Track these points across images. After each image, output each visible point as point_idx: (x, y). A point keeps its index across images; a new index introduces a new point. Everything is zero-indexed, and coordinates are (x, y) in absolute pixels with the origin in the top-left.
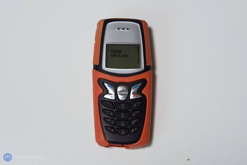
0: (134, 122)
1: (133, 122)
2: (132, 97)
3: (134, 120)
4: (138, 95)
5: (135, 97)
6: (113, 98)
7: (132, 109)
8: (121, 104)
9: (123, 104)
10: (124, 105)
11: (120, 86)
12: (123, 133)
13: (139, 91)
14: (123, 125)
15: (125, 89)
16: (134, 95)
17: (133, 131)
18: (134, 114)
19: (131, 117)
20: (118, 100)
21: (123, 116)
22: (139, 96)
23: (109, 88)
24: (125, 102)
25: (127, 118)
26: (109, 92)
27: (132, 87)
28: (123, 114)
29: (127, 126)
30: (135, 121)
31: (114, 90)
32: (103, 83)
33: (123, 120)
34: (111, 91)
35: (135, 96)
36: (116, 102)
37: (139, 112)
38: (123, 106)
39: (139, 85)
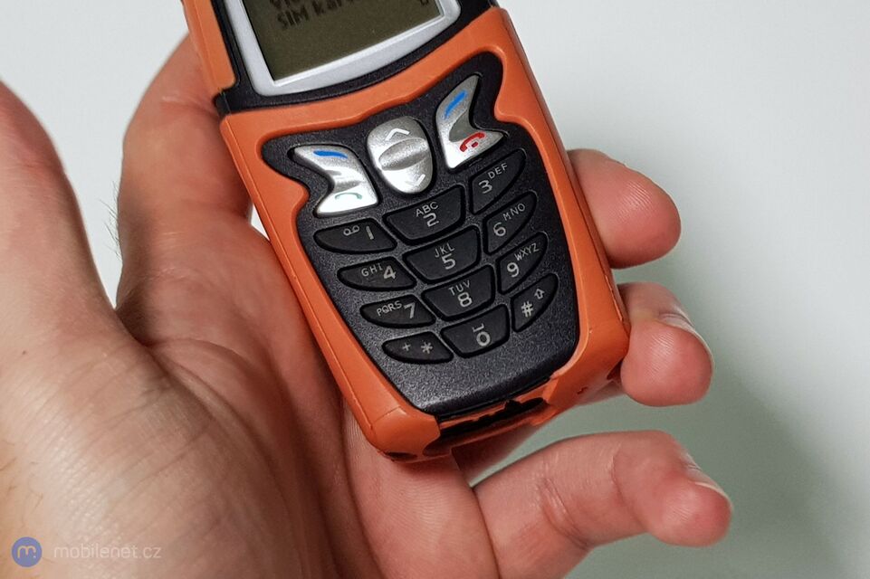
0: (516, 267)
1: (512, 267)
2: (455, 156)
3: (509, 256)
4: (481, 136)
5: (470, 152)
6: (369, 199)
7: (479, 213)
8: (418, 212)
9: (426, 208)
10: (432, 211)
11: (376, 130)
12: (483, 338)
13: (480, 114)
14: (465, 301)
15: (407, 133)
16: (461, 142)
17: (527, 309)
18: (499, 232)
19: (491, 250)
20: (395, 200)
21: (449, 262)
22: (489, 139)
23: (325, 164)
24: (432, 194)
25: (477, 263)
26: (337, 180)
27: (439, 110)
28: (446, 249)
29: (492, 300)
30: (519, 257)
31: (354, 160)
32: (291, 154)
33: (455, 278)
34: (344, 170)
35: (469, 145)
36: (387, 215)
37: (518, 209)
38: (430, 217)
39: (468, 87)
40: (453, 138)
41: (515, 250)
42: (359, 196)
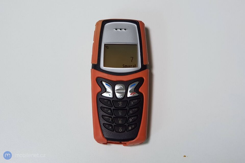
0: (131, 120)
1: (131, 119)
2: (129, 95)
3: (131, 117)
4: (135, 93)
6: (111, 96)
7: (129, 107)
8: (119, 102)
9: (120, 102)
11: (117, 85)
12: (121, 130)
13: (136, 90)
14: (120, 122)
15: (123, 87)
17: (130, 128)
18: (131, 112)
19: (128, 115)
20: (116, 98)
21: (120, 114)
22: (136, 94)
23: (106, 87)
24: (123, 100)
25: (125, 116)
26: (107, 91)
27: (130, 86)
28: (121, 111)
29: (125, 124)
31: (112, 88)
32: (101, 82)
33: (120, 117)
34: (109, 89)
35: (132, 94)
36: (113, 100)
37: (136, 109)
38: (120, 104)
39: (136, 83)
40: (130, 92)
41: (133, 116)
42: (110, 95)
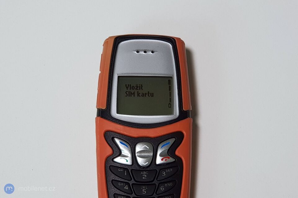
2: (159, 161)
3: (161, 197)
4: (169, 158)
5: (164, 161)
6: (129, 163)
7: (159, 181)
8: (142, 173)
9: (145, 173)
11: (140, 143)
13: (171, 152)
15: (148, 148)
16: (162, 158)
18: (162, 189)
19: (157, 193)
20: (137, 166)
21: (144, 191)
22: (171, 160)
23: (121, 147)
24: (148, 169)
25: (152, 195)
26: (123, 153)
27: (160, 145)
28: (145, 187)
31: (130, 149)
32: (113, 138)
33: (144, 197)
34: (125, 151)
35: (164, 159)
36: (133, 169)
37: (170, 184)
39: (171, 141)
40: (161, 155)
